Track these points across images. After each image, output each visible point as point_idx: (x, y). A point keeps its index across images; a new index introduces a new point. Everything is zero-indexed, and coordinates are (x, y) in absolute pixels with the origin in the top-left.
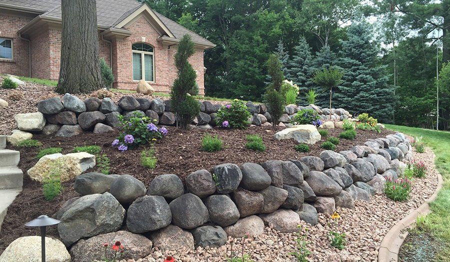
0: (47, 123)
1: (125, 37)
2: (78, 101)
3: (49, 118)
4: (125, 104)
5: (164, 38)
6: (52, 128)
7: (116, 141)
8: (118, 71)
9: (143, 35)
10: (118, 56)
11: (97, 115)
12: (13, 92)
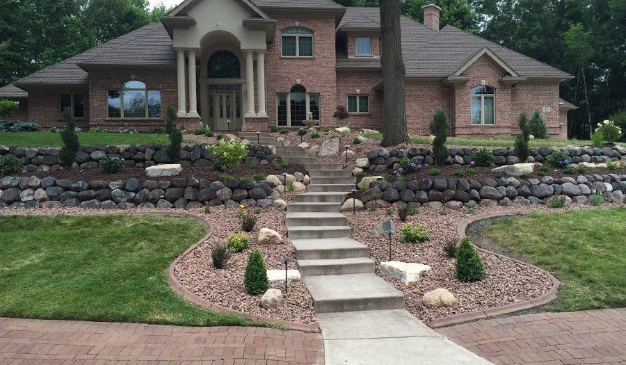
0: (371, 164)
1: (463, 84)
2: (386, 151)
3: (371, 161)
4: (411, 152)
5: (506, 78)
6: (373, 166)
7: (395, 172)
8: (456, 116)
9: (483, 78)
10: (457, 102)
11: (394, 159)
12: (359, 146)
